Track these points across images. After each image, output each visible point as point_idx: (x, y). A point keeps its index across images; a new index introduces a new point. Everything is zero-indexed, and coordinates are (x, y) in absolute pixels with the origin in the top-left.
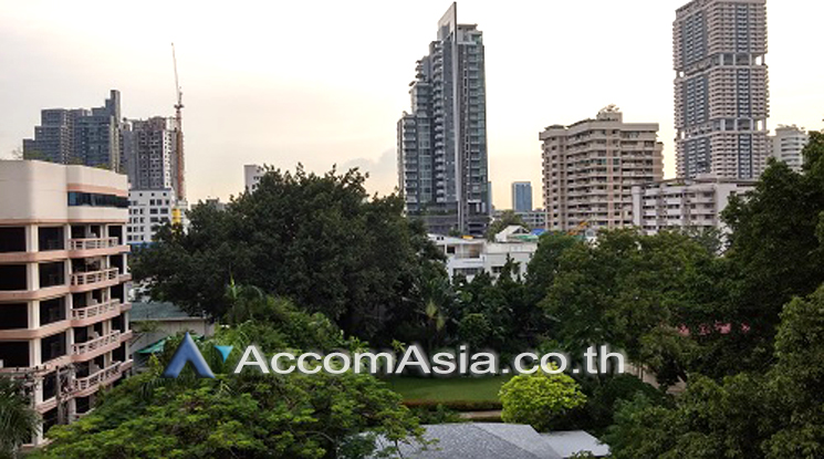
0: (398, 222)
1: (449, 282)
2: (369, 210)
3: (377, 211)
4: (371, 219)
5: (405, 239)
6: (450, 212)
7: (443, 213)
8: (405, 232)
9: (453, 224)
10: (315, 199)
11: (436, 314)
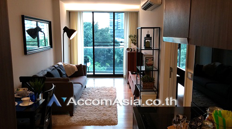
0: (108, 34)
1: (120, 50)
2: (101, 31)
3: (102, 31)
4: (101, 33)
5: (110, 39)
6: (122, 32)
7: (120, 32)
8: (110, 37)
9: (122, 35)
10: (87, 28)
11: (117, 58)
